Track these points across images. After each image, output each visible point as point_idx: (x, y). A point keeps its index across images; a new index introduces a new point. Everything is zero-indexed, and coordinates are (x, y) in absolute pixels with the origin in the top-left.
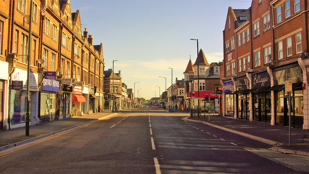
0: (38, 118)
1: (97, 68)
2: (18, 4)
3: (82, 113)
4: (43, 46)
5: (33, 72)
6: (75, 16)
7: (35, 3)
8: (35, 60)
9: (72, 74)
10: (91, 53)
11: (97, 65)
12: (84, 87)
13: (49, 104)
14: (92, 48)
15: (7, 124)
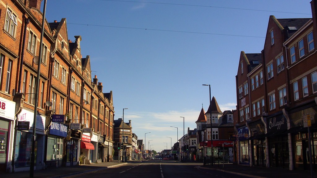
0: (44, 163)
1: (106, 116)
2: (28, 45)
3: (90, 162)
4: (51, 89)
5: (41, 115)
6: (85, 61)
7: (45, 44)
8: (43, 103)
9: (81, 120)
10: (100, 100)
11: (106, 113)
12: (93, 135)
13: (56, 150)
14: (102, 95)
15: (11, 166)
